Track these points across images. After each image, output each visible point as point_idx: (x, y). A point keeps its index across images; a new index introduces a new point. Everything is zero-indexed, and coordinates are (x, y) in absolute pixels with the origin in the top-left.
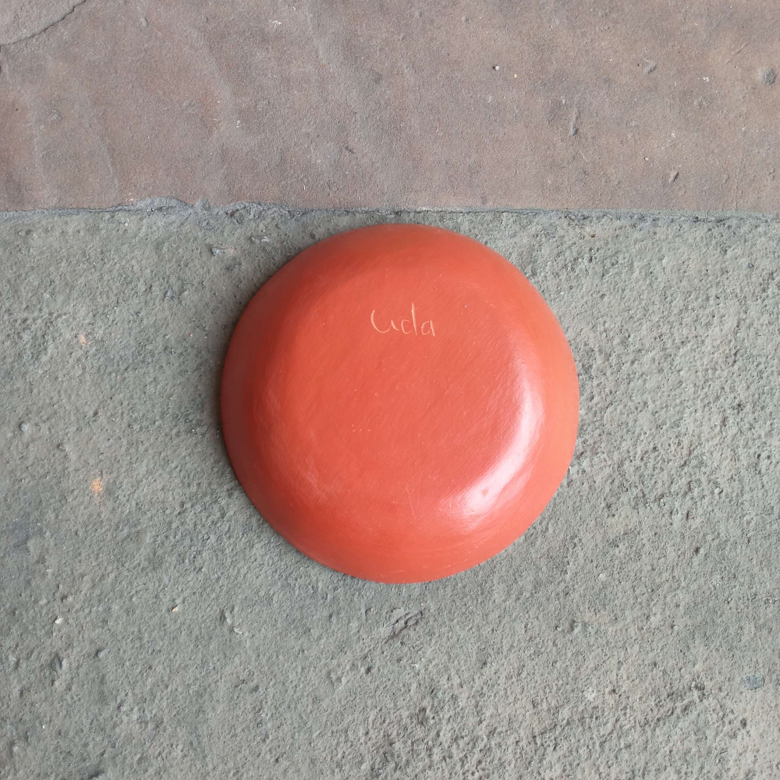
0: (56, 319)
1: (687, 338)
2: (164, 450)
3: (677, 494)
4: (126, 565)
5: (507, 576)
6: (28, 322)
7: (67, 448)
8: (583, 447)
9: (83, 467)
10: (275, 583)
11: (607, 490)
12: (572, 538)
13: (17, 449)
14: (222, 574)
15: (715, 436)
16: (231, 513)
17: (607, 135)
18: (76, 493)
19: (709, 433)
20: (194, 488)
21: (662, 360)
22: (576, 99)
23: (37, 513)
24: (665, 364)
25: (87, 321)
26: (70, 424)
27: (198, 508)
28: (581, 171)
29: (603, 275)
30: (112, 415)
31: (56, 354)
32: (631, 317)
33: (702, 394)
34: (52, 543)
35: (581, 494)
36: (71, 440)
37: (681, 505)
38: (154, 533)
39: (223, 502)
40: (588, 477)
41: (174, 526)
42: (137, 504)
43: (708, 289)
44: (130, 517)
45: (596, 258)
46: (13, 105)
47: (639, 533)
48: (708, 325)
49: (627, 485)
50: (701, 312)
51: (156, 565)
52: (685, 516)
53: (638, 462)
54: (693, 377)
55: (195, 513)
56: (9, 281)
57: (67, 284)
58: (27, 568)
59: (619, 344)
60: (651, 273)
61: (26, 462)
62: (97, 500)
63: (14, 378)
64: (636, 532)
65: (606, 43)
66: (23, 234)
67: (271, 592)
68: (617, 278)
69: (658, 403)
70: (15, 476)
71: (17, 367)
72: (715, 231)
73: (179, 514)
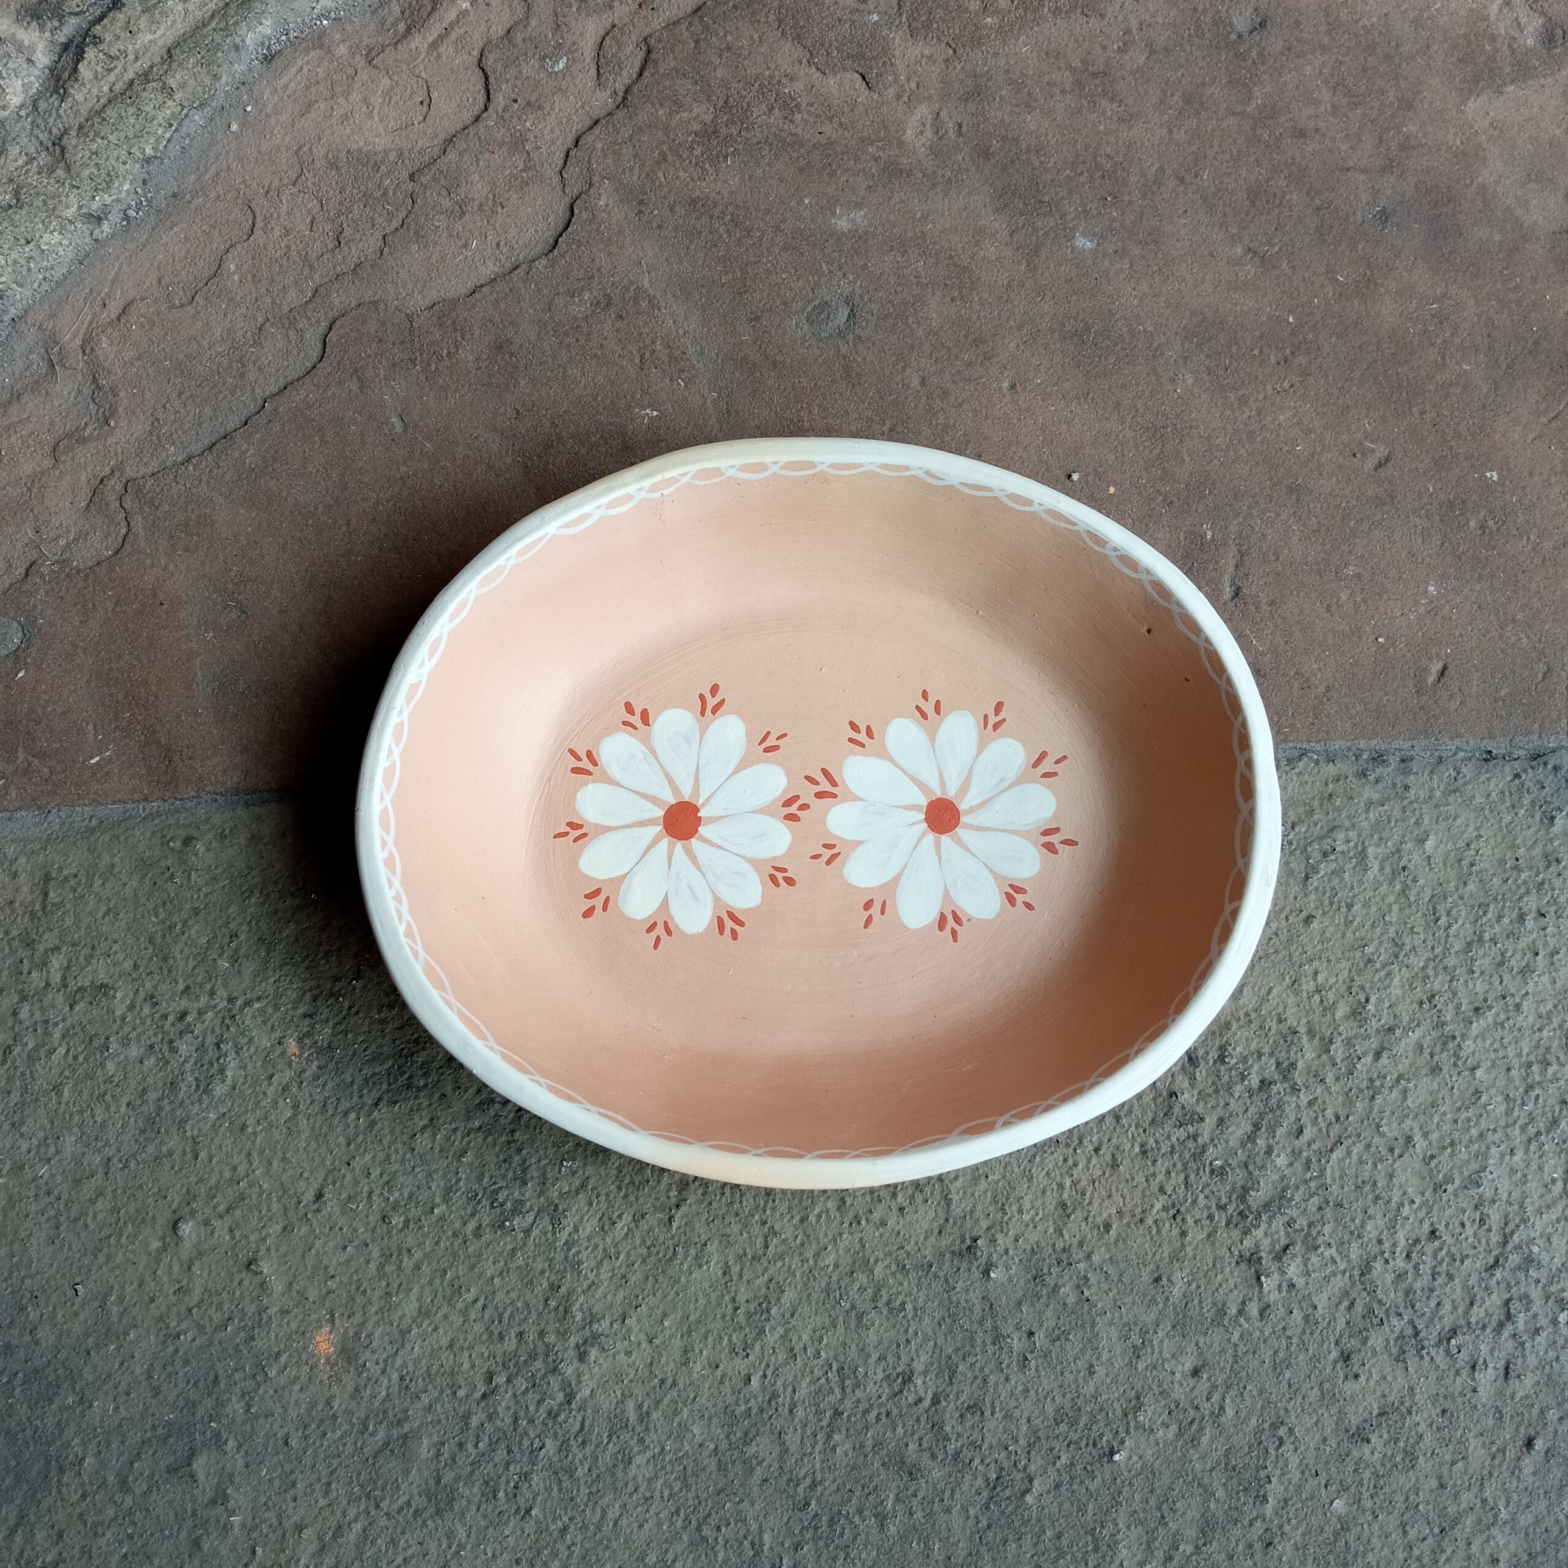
0: (242, 1009)
1: (1485, 1000)
2: (451, 1266)
3: (1484, 1327)
4: (384, 1505)
5: (1145, 1510)
6: (189, 1019)
7: (265, 1267)
8: (1287, 1234)
9: (297, 1306)
10: (677, 1536)
11: (1341, 1323)
12: (1274, 1426)
13: (170, 1273)
14: (571, 1519)
15: (1554, 1203)
16: (586, 1392)
17: (1298, 595)
18: (283, 1358)
19: (1542, 1196)
20: (511, 1343)
21: (1438, 1049)
22: (1233, 528)
23: (209, 1403)
24: (1444, 1055)
25: (300, 1011)
26: (271, 1219)
27: (521, 1384)
29: (1307, 878)
30: (350, 1198)
31: (241, 1080)
32: (1370, 961)
33: (1523, 1114)
34: (240, 1463)
35: (1289, 1333)
36: (273, 1251)
37: (1492, 1351)
38: (435, 1438)
39: (569, 1372)
40: (1300, 1297)
41: (474, 1422)
42: (402, 1378)
43: (1521, 898)
44: (387, 1405)
45: (1291, 843)
46: (155, 596)
47: (1410, 1412)
48: (1526, 971)
49: (1380, 1312)
50: (1509, 945)
51: (442, 1505)
52: (1502, 1372)
53: (1400, 1263)
54: (1501, 1081)
55: (515, 1396)
56: (151, 940)
57: (261, 940)
58: (194, 1513)
59: (1347, 1018)
60: (1404, 869)
61: (186, 1299)
62: (324, 1372)
63: (163, 1130)
64: (1403, 1409)
65: (1288, 414)
66: (176, 844)
67: (670, 1556)
68: (1336, 881)
69: (1434, 1137)
70: (168, 1327)
71: (168, 1108)
72: (1528, 778)
73: (484, 1396)
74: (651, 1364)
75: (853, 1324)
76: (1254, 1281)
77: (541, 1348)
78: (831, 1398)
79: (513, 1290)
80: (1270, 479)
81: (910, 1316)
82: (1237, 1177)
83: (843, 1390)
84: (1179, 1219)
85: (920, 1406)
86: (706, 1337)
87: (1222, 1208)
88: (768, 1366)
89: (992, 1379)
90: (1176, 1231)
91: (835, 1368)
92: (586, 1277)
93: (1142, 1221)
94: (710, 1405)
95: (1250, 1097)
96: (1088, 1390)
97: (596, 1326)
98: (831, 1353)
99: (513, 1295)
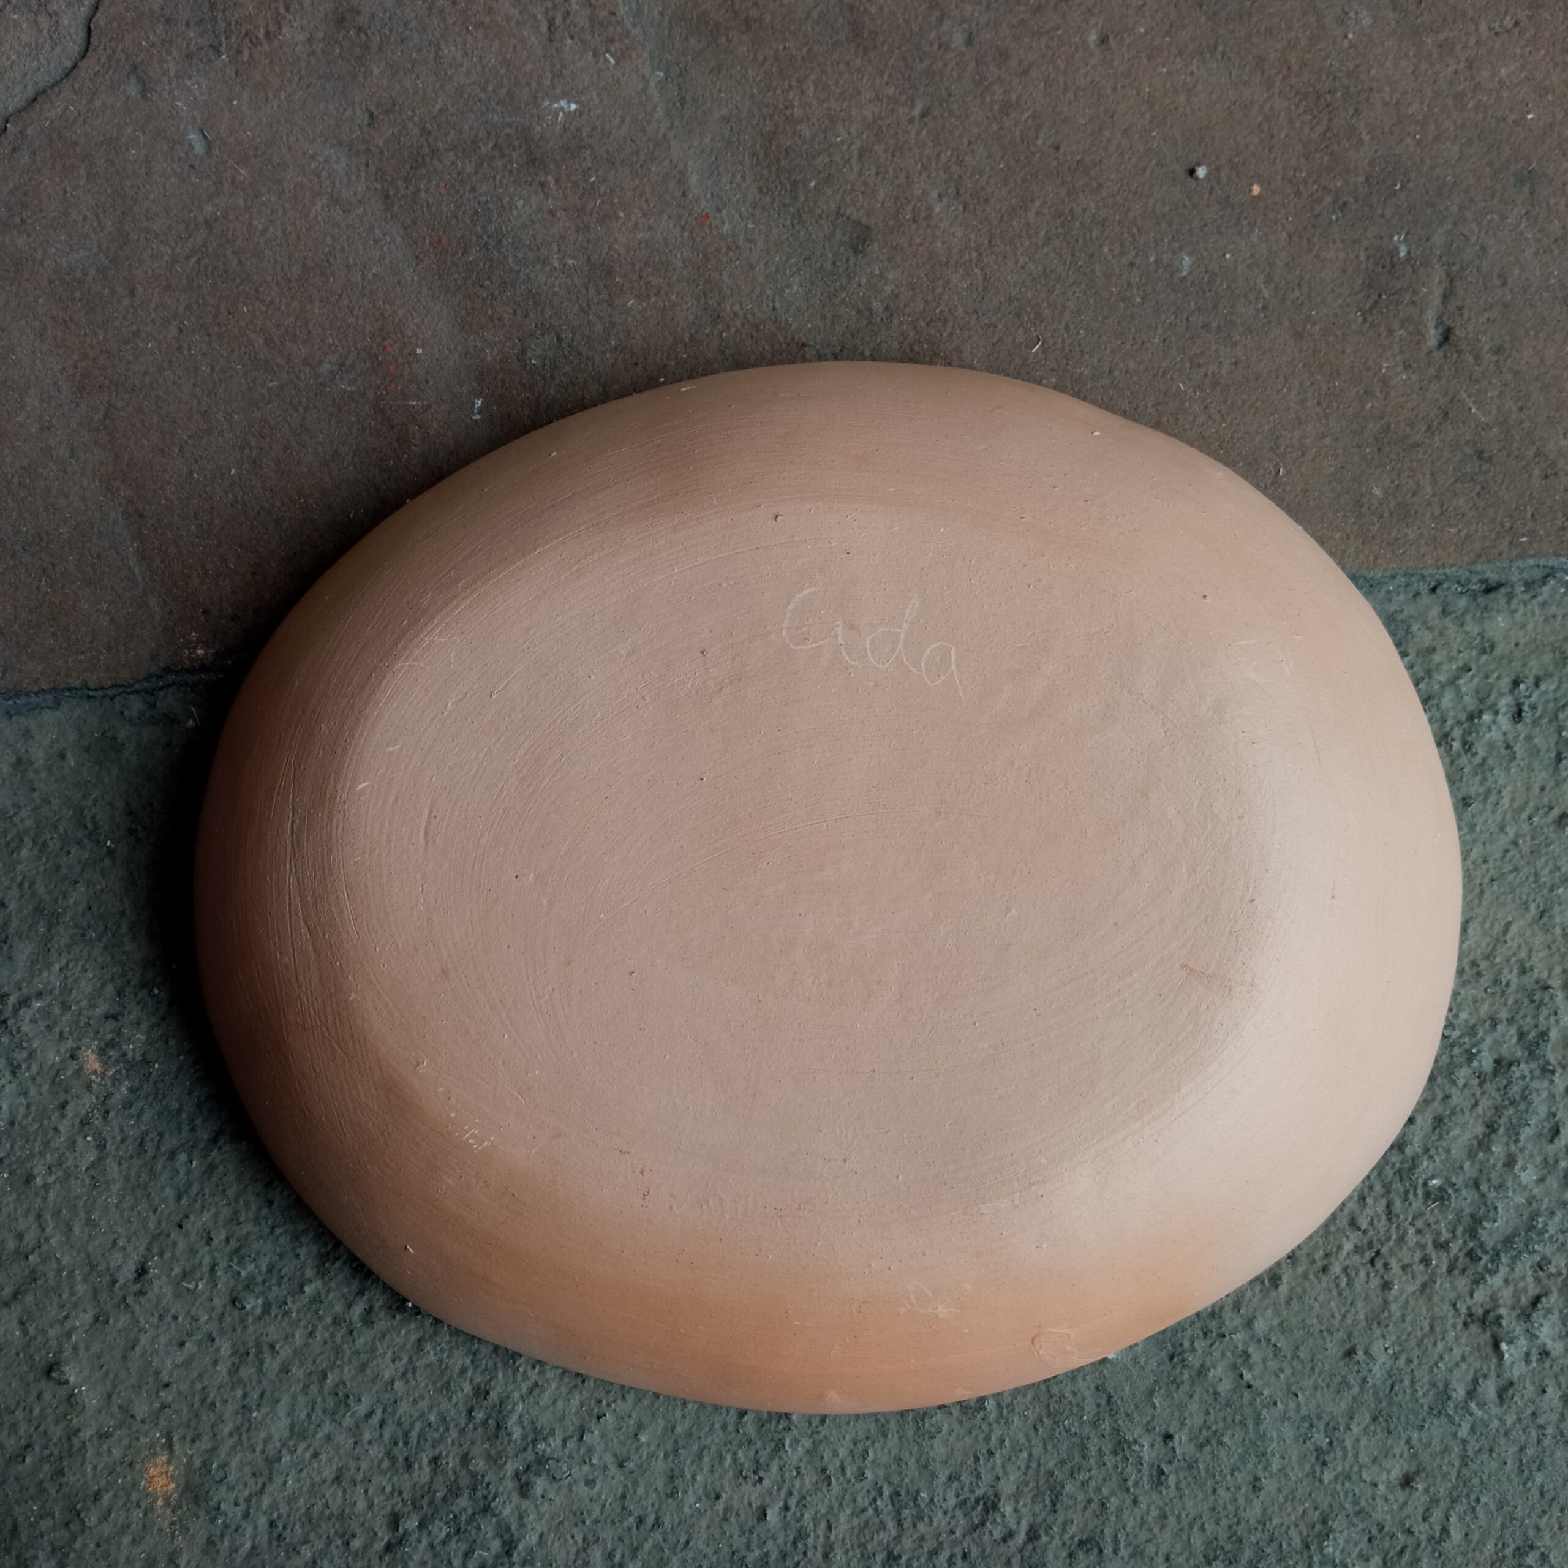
0: (15, 1011)
2: (332, 1367)
7: (73, 1374)
8: (1538, 1280)
9: (120, 1426)
16: (532, 1539)
17: (1536, 335)
18: (106, 1499)
20: (423, 1473)
22: (1438, 240)
25: (100, 1010)
26: (76, 1306)
27: (440, 1530)
28: (1468, 450)
30: (185, 1275)
31: (22, 1111)
35: (1541, 1420)
36: (82, 1352)
39: (507, 1511)
40: (1556, 1368)
42: (272, 1524)
45: (1533, 708)
55: (432, 1546)
57: (39, 910)
62: (163, 1517)
73: (389, 1548)
74: (623, 1496)
75: (910, 1431)
76: (1489, 1350)
77: (465, 1481)
78: (883, 1536)
79: (422, 1397)
80: (1490, 164)
81: (992, 1417)
82: (1464, 1201)
83: (900, 1523)
84: (1379, 1264)
85: (1011, 1543)
86: (700, 1457)
87: (1442, 1246)
88: (790, 1494)
89: (1113, 1503)
90: (1375, 1282)
91: (886, 1492)
92: (525, 1377)
93: (1325, 1269)
94: (709, 1551)
95: (1481, 1084)
96: (1253, 1512)
97: (541, 1446)
98: (881, 1473)
99: (423, 1404)
